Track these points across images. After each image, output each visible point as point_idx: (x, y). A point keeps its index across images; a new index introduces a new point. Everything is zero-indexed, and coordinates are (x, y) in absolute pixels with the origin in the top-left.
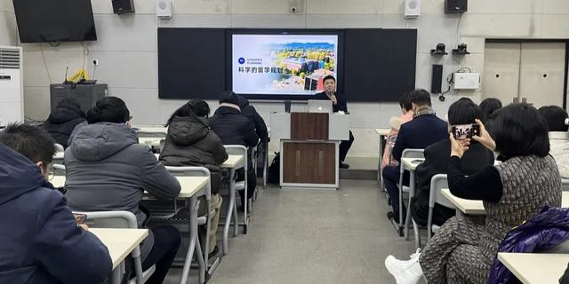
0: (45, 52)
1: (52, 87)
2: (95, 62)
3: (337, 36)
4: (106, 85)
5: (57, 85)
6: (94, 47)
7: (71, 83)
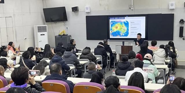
0: (52, 25)
1: (55, 37)
2: (67, 28)
3: (145, 17)
4: (71, 36)
5: (57, 36)
6: (67, 23)
7: (61, 35)
